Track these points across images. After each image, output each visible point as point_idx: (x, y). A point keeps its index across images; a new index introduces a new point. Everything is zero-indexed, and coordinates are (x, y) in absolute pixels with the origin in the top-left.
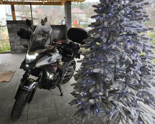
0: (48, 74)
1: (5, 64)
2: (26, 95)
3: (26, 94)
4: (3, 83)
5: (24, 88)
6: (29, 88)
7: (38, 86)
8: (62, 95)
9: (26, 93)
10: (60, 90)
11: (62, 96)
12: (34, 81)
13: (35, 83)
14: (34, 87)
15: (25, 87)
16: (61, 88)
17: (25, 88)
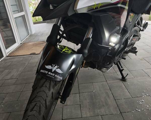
0: (107, 34)
1: (39, 33)
2: (52, 90)
3: (54, 87)
4: (32, 55)
5: (47, 72)
6: (59, 71)
7: (82, 64)
8: (123, 79)
9: (52, 84)
10: (121, 71)
11: (124, 82)
12: (73, 52)
13: (74, 56)
14: (73, 67)
15: (49, 67)
16: (123, 66)
17: (50, 70)
